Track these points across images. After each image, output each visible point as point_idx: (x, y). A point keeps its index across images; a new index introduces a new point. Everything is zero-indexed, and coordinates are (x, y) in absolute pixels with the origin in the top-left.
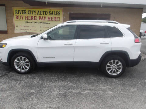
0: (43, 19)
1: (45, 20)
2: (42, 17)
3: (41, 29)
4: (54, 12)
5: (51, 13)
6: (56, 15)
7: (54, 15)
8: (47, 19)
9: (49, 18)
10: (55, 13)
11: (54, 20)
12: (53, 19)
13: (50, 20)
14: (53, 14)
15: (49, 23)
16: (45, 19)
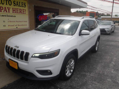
0: (6, 10)
1: (9, 12)
2: (5, 8)
3: (4, 24)
4: (20, 2)
5: (16, 3)
6: (22, 7)
7: (20, 6)
8: (11, 10)
9: (14, 9)
10: (21, 5)
11: (20, 13)
12: (19, 11)
13: (15, 13)
14: (18, 4)
15: (15, 16)
16: (9, 10)
